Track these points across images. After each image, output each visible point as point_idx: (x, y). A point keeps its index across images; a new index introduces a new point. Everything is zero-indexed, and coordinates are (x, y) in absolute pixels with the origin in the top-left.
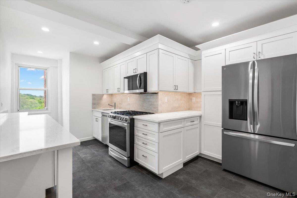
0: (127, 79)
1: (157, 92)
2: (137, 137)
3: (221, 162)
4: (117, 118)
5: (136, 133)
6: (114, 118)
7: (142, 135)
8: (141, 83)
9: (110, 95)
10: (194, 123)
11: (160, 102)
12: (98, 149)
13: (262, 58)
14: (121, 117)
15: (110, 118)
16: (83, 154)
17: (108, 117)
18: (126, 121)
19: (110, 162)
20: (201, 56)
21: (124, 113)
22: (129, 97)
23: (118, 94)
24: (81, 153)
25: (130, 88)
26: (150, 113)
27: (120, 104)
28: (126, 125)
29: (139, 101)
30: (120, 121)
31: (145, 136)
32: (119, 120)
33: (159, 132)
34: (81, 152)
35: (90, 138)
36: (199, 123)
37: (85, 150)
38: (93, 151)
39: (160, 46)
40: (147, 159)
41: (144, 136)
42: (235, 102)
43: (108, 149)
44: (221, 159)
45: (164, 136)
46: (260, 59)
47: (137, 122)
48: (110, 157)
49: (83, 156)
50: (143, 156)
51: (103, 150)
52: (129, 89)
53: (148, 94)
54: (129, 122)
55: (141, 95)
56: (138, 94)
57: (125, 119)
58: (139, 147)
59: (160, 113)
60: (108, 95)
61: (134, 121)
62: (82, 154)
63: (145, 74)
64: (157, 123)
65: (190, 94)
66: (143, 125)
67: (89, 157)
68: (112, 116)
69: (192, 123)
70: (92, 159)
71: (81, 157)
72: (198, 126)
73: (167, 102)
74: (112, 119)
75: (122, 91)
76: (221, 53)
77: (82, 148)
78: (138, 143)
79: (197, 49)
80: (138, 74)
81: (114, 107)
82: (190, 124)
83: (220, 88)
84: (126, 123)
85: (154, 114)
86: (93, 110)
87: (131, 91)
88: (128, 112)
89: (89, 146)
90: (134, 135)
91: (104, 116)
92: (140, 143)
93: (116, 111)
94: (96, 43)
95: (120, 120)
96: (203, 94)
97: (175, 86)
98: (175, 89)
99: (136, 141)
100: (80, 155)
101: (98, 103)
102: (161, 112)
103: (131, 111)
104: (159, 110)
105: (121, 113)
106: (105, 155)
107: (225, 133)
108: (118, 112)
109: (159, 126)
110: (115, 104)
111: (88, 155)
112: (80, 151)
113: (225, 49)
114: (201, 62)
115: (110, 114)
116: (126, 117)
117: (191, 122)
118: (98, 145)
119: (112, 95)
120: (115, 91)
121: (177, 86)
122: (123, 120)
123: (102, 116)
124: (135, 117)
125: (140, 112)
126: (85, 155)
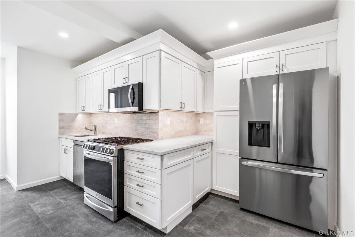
0: (114, 94)
1: (157, 111)
2: (129, 176)
3: (238, 199)
4: (97, 149)
5: (127, 170)
6: (93, 148)
7: (137, 173)
8: (134, 98)
9: (88, 115)
10: (205, 151)
11: (160, 125)
12: (67, 196)
13: (285, 71)
14: (103, 148)
15: (86, 149)
16: (40, 207)
17: (83, 147)
18: (112, 153)
19: (85, 215)
20: (213, 67)
21: (108, 142)
22: (116, 117)
23: (100, 113)
24: (35, 205)
25: (118, 105)
26: (147, 140)
27: (103, 127)
28: (111, 159)
29: (131, 123)
30: (102, 153)
31: (141, 174)
32: (100, 152)
33: (162, 169)
34: (36, 203)
35: (54, 178)
36: (210, 151)
37: (45, 198)
38: (58, 199)
39: (163, 47)
40: (143, 207)
41: (139, 174)
42: (255, 124)
43: (83, 195)
44: (238, 196)
45: (169, 174)
46: (283, 73)
47: (128, 153)
48: (86, 208)
49: (40, 210)
50: (138, 203)
51: (75, 196)
52: (116, 107)
53: (144, 114)
54: (117, 155)
55: (134, 115)
56: (129, 113)
57: (110, 150)
58: (132, 191)
59: (160, 139)
60: (85, 114)
61: (124, 153)
62: (38, 206)
63: (141, 86)
64: (159, 156)
65: (197, 114)
66: (138, 158)
67: (49, 210)
68: (89, 146)
69: (203, 152)
70: (56, 213)
71: (35, 213)
72: (209, 154)
73: (169, 124)
74: (89, 150)
75: (105, 109)
76: (238, 64)
77: (39, 195)
78: (130, 184)
79: (208, 58)
80: (130, 85)
81: (93, 132)
82: (200, 153)
83: (237, 107)
84: (111, 156)
85: (152, 142)
86: (60, 136)
87: (120, 109)
88: (115, 140)
89: (52, 192)
90: (124, 173)
91: (77, 145)
92: (134, 185)
93: (97, 137)
94: (64, 35)
95: (102, 151)
96: (215, 114)
97: (182, 103)
98: (181, 108)
99: (127, 182)
100: (35, 210)
101: (69, 126)
102: (162, 139)
103: (119, 137)
104: (159, 135)
105: (104, 141)
106: (78, 204)
107: (243, 163)
108: (99, 139)
109: (162, 160)
110: (96, 127)
111: (49, 208)
112: (34, 202)
113: (243, 59)
114: (213, 74)
115: (86, 143)
116: (111, 148)
117: (202, 150)
118: (68, 188)
119: (91, 114)
120: (96, 110)
121: (184, 103)
122: (106, 152)
123: (74, 145)
124: (125, 147)
125: (133, 139)
126: (43, 209)
